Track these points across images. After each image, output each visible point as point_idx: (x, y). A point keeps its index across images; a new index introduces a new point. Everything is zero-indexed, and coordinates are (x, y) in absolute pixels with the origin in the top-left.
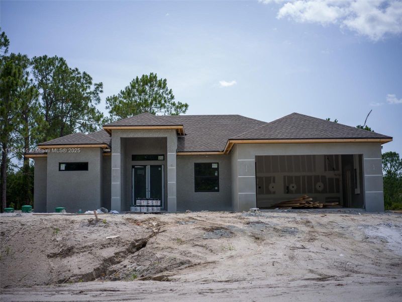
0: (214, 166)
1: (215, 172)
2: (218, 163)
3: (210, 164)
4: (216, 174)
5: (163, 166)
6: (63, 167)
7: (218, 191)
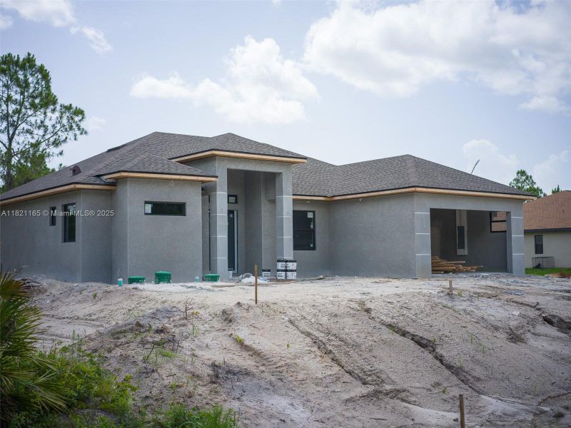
0: (310, 215)
1: (310, 225)
2: (314, 212)
3: (306, 212)
4: (312, 226)
5: (235, 212)
6: (149, 208)
7: (314, 248)
